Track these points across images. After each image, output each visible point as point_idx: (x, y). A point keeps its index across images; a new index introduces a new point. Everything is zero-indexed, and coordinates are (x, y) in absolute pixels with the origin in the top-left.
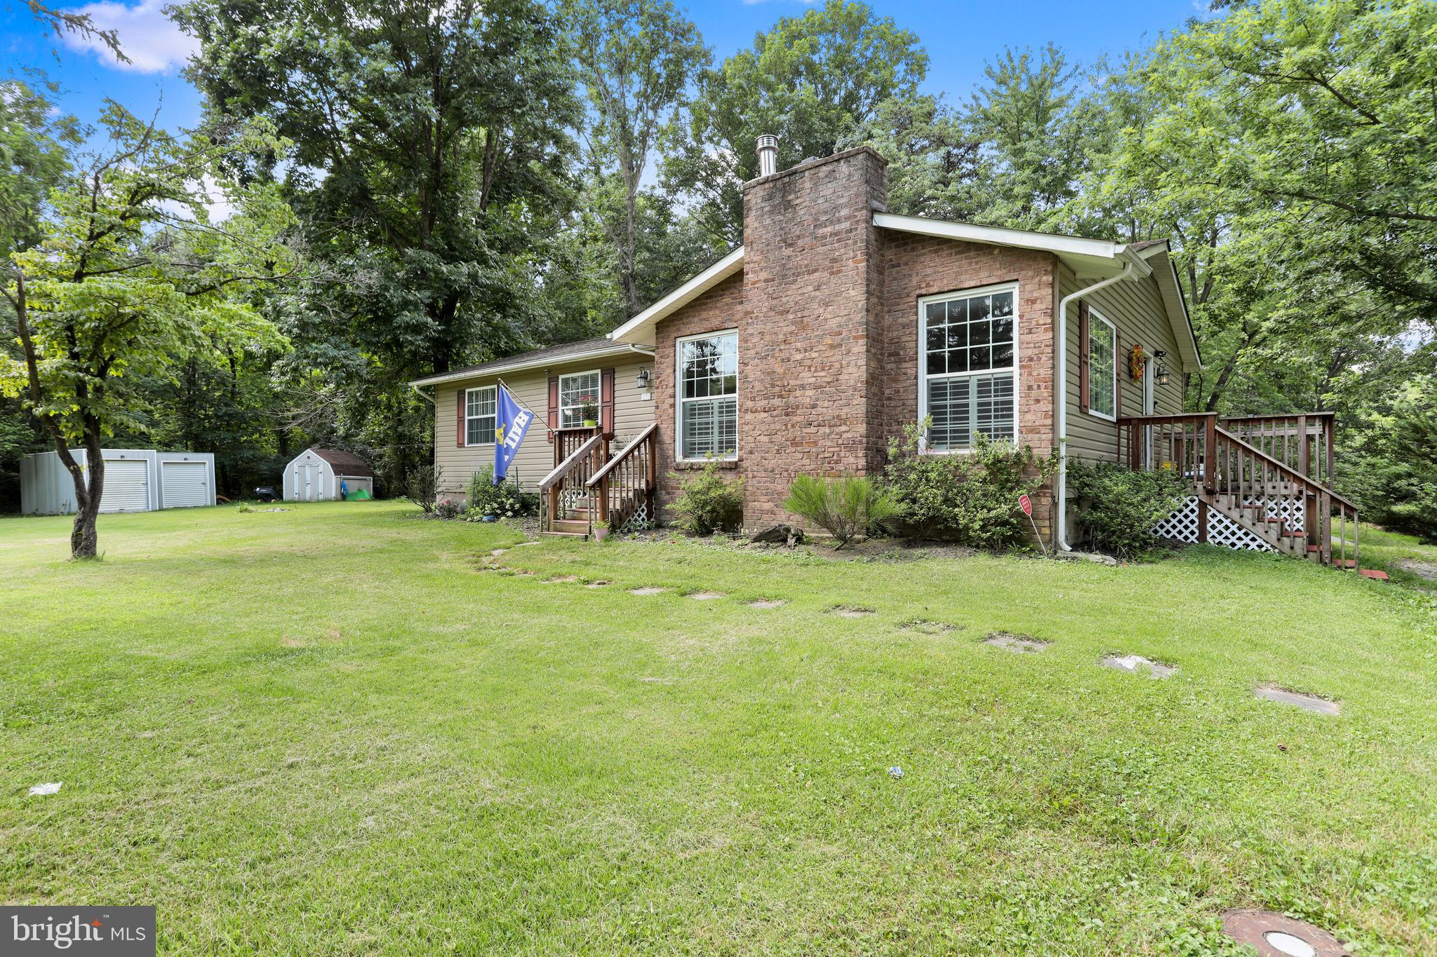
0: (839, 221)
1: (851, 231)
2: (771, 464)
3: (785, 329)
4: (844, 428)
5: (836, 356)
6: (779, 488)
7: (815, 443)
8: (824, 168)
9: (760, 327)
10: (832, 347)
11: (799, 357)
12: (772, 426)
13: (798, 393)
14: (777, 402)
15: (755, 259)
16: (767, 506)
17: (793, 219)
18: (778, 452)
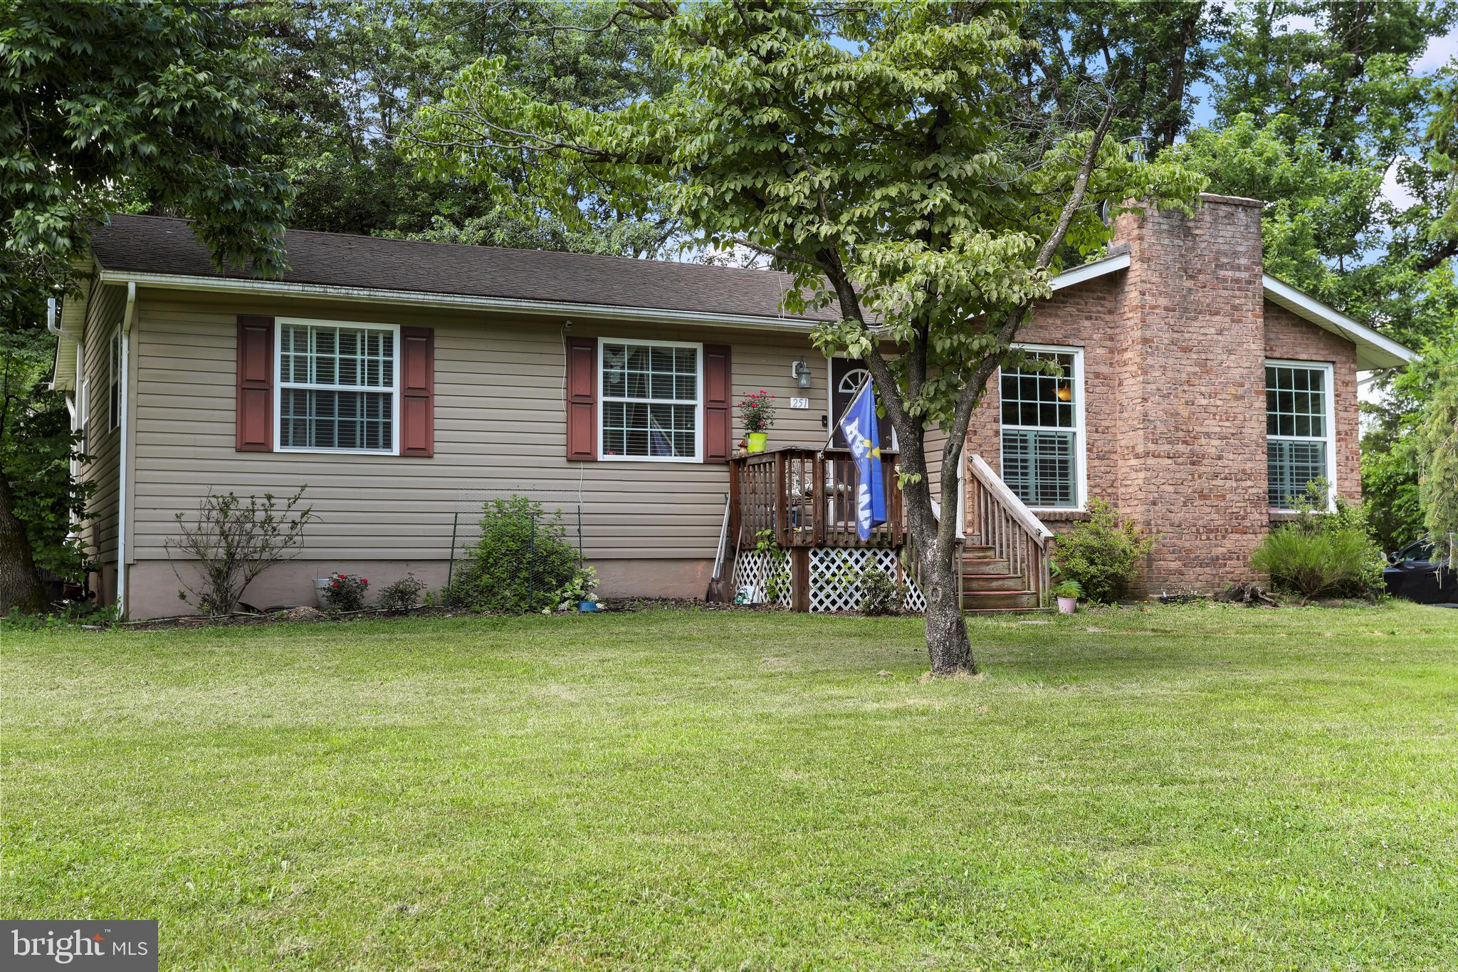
0: (1238, 268)
1: (1249, 282)
2: (1176, 518)
3: (1189, 369)
4: (1249, 483)
5: (1238, 407)
6: (1187, 545)
7: (1223, 497)
8: (1223, 208)
9: (1162, 361)
10: (1238, 398)
11: (1204, 402)
12: (1178, 475)
13: (1203, 441)
14: (1181, 448)
15: (1154, 280)
16: (1174, 565)
17: (1193, 248)
18: (1185, 504)
